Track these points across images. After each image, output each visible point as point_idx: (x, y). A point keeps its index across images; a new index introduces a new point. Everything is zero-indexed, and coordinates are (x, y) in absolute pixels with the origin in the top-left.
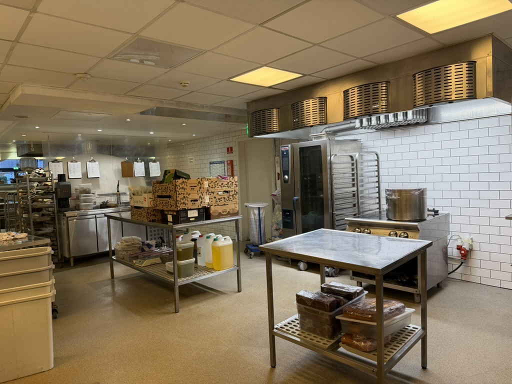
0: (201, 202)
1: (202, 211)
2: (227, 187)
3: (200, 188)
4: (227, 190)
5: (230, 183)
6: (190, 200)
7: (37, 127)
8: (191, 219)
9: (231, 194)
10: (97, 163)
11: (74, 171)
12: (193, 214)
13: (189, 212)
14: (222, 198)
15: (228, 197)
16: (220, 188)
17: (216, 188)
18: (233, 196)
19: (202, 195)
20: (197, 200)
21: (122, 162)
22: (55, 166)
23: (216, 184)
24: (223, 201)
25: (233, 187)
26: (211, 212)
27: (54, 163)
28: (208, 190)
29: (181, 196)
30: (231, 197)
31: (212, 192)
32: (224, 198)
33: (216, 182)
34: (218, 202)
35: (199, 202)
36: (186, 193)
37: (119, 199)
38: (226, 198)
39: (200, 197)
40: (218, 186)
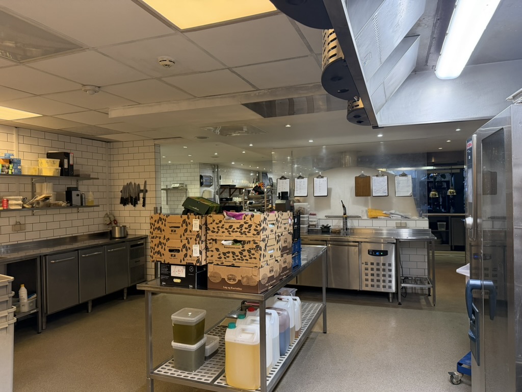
0: (186, 255)
1: (191, 270)
3: (186, 230)
5: (246, 226)
6: (167, 249)
8: (176, 280)
9: (247, 247)
10: (325, 179)
11: (300, 189)
12: (178, 272)
16: (227, 233)
17: (220, 233)
19: (188, 243)
20: (178, 251)
21: (356, 178)
22: (283, 183)
25: (250, 235)
26: (209, 275)
27: (281, 180)
28: (198, 236)
29: (156, 241)
30: (246, 253)
31: (213, 240)
32: (234, 253)
33: (220, 222)
34: (223, 259)
35: (181, 254)
36: (162, 237)
37: (345, 223)
38: (237, 253)
39: (184, 246)
40: (224, 230)
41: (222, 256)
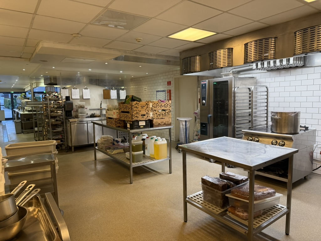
0: (148, 116)
1: (148, 122)
2: (164, 107)
3: (147, 107)
4: (164, 109)
5: (166, 104)
6: (140, 115)
7: (53, 68)
8: (141, 127)
9: (167, 111)
10: (89, 90)
11: (75, 95)
12: (142, 123)
13: (140, 122)
14: (161, 114)
15: (165, 114)
16: (160, 108)
17: (157, 108)
18: (168, 113)
19: (148, 112)
20: (145, 115)
21: (103, 90)
22: (64, 91)
23: (157, 105)
24: (161, 116)
25: (168, 107)
26: (154, 123)
27: (63, 90)
28: (152, 109)
29: (135, 112)
30: (167, 114)
31: (155, 110)
32: (162, 114)
33: (157, 104)
34: (158, 117)
35: (146, 116)
36: (138, 110)
37: (101, 112)
38: (164, 114)
39: (147, 113)
40: (159, 106)
41: (158, 115)
